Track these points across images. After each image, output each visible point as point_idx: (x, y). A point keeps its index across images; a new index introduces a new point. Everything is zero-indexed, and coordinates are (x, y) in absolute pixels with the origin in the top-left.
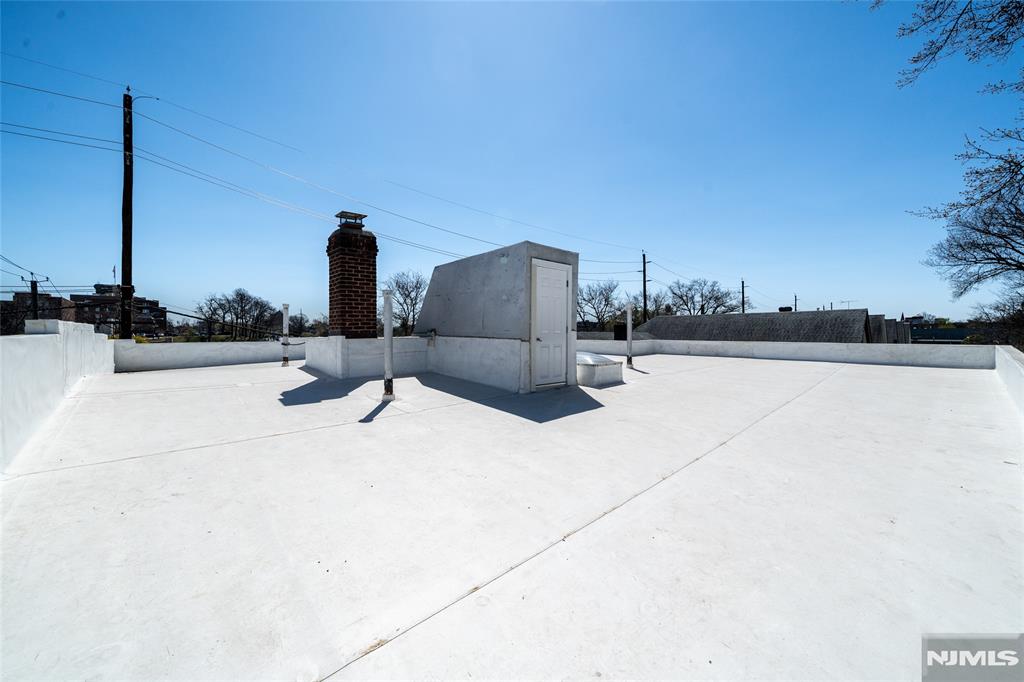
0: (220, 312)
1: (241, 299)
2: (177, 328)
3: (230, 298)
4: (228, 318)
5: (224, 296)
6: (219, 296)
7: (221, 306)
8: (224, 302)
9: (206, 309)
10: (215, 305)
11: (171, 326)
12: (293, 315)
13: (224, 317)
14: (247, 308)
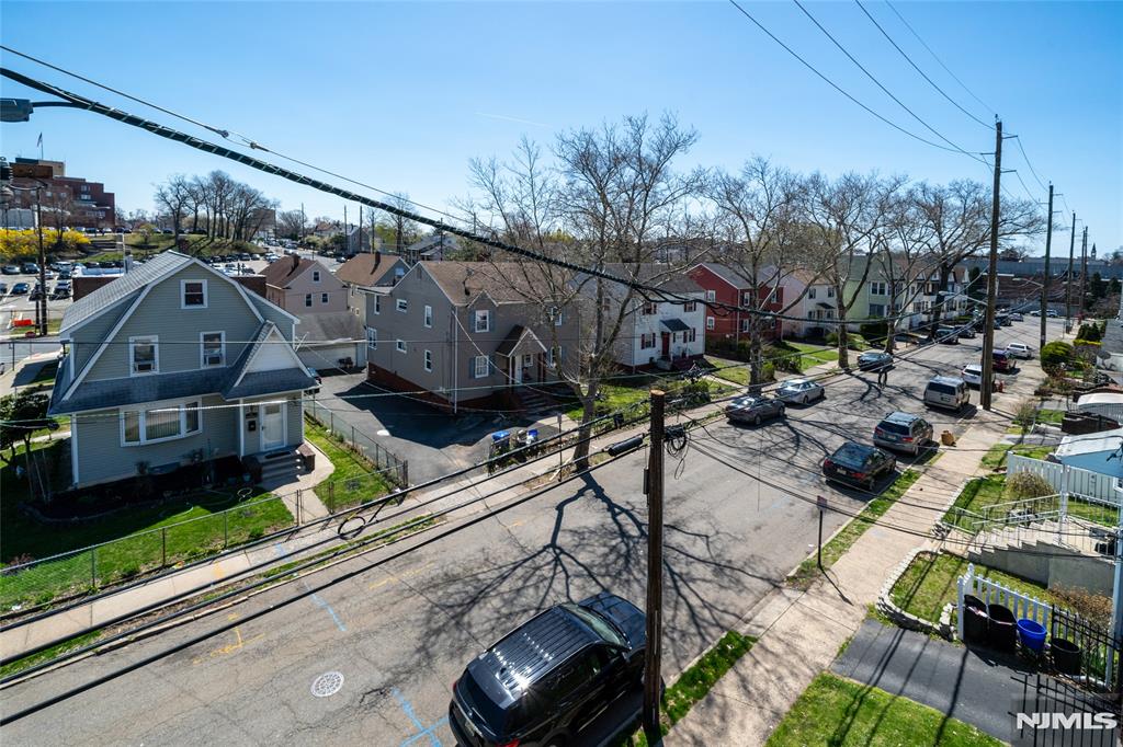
0: (191, 202)
1: (221, 187)
2: (130, 222)
3: (206, 184)
4: (202, 212)
5: (196, 179)
6: (188, 180)
7: (192, 194)
8: (196, 189)
9: (170, 197)
10: (183, 192)
11: (121, 220)
12: (285, 211)
13: (196, 211)
14: (228, 198)
